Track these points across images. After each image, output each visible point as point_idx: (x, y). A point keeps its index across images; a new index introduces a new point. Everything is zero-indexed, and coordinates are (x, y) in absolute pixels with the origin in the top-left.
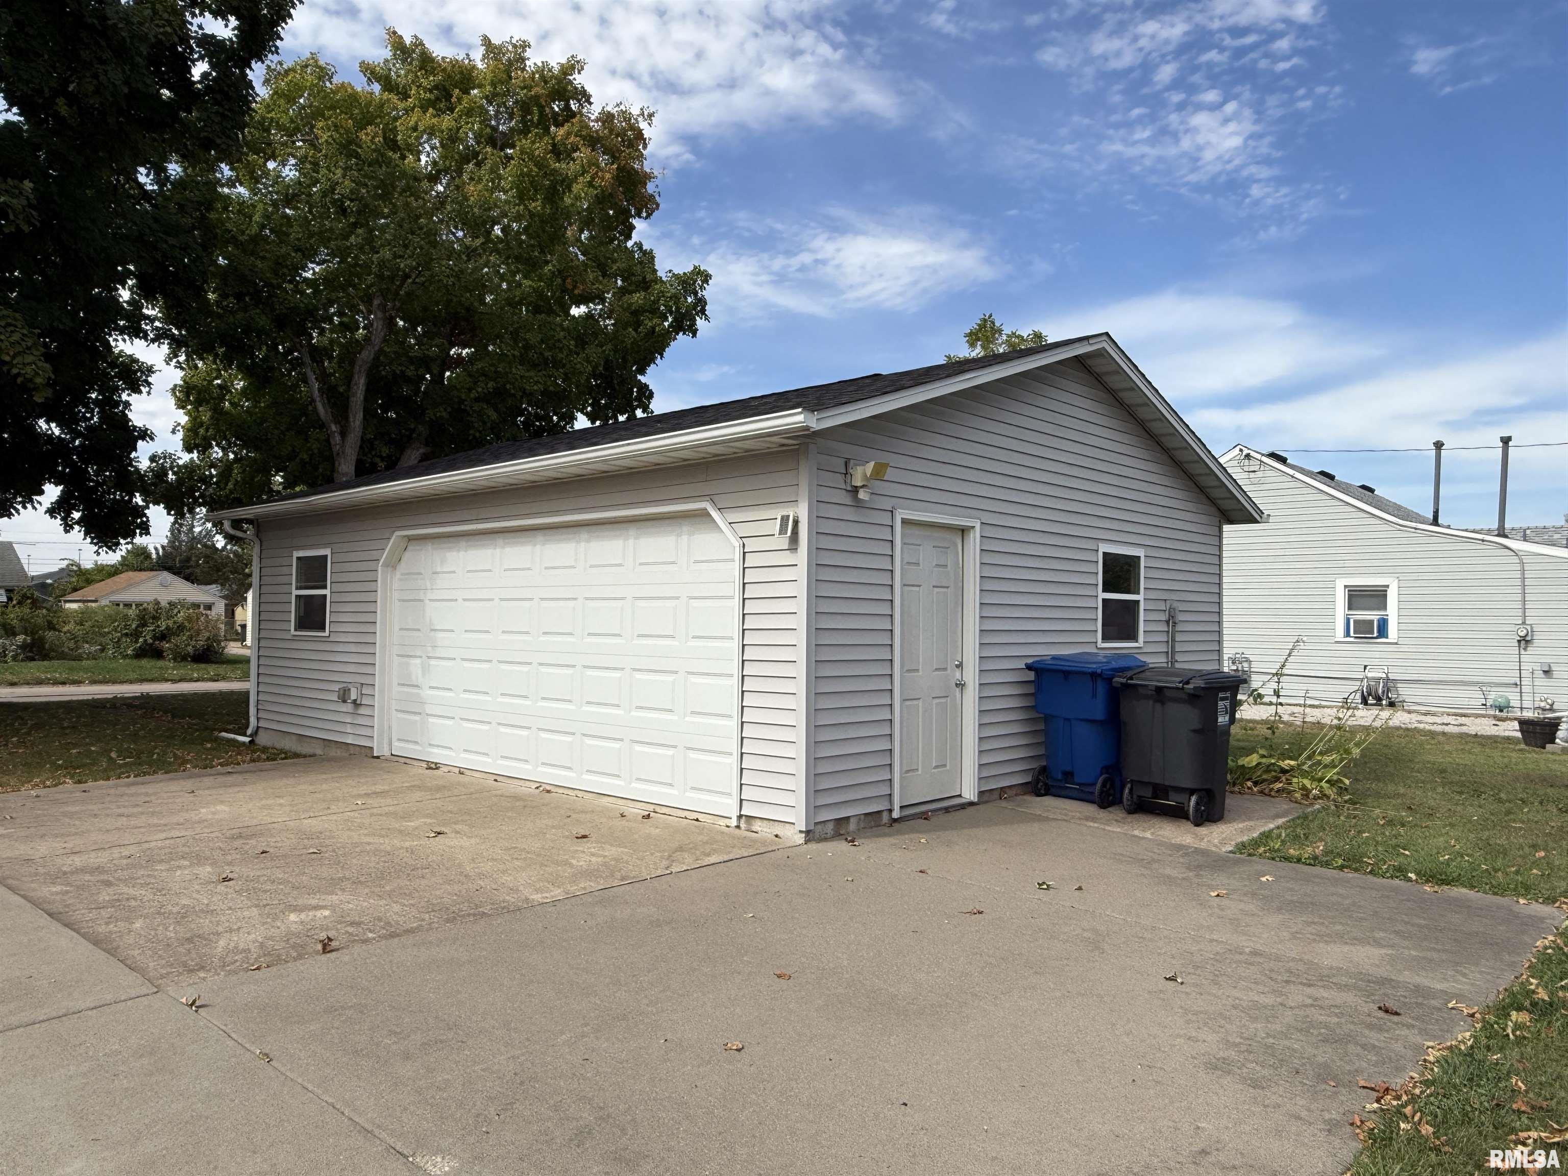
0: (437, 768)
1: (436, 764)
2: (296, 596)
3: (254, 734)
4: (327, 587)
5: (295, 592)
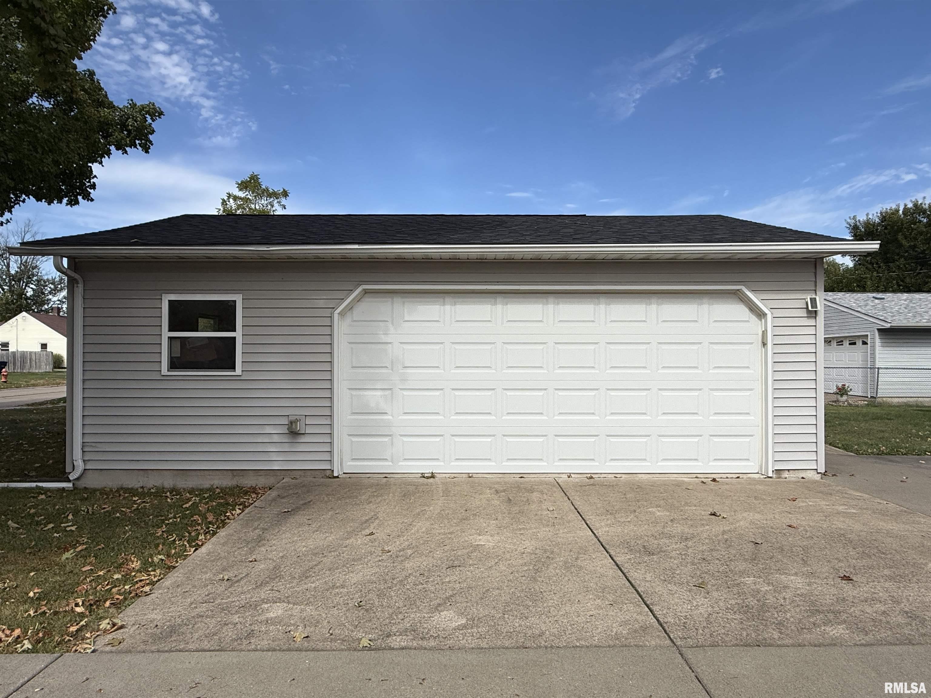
2: (168, 338)
3: (78, 479)
4: (234, 330)
5: (166, 334)
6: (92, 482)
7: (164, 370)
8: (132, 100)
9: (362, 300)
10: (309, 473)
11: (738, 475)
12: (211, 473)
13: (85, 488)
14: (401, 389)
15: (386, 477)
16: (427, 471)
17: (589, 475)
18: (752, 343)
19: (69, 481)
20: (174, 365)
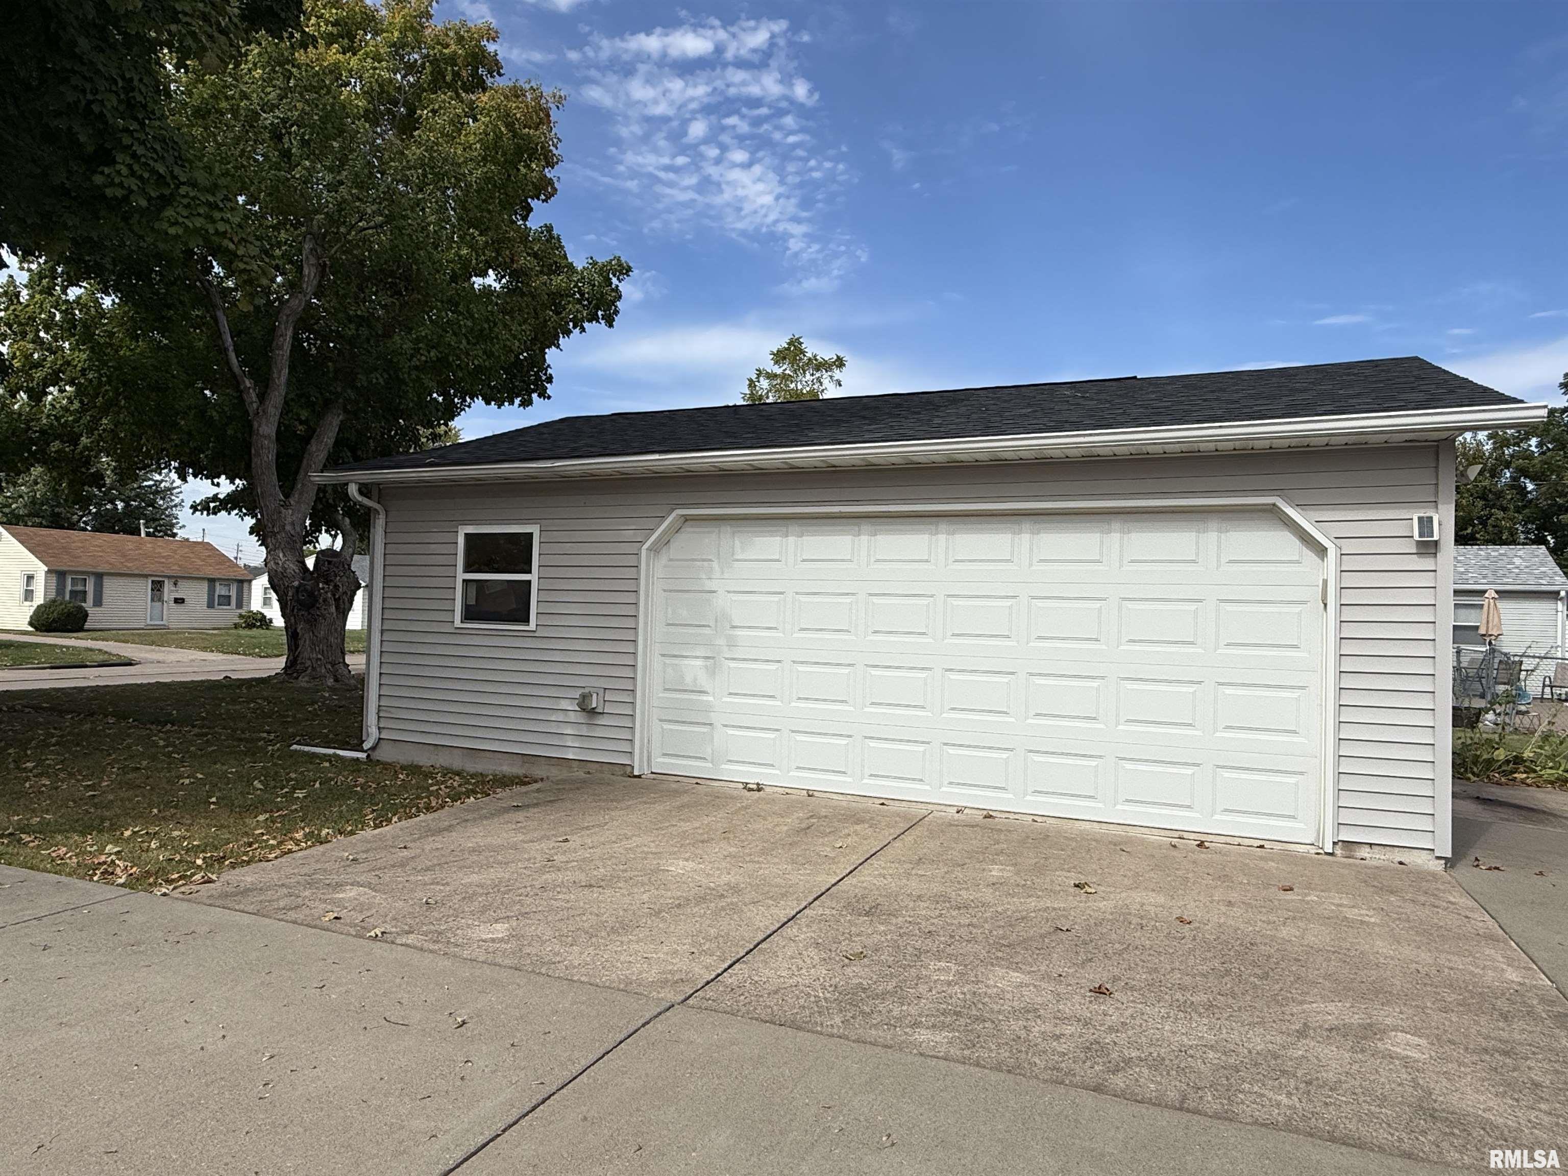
0: (759, 790)
1: (758, 784)
2: (464, 581)
3: (373, 748)
4: (530, 572)
5: (461, 576)
6: (385, 754)
7: (458, 623)
8: (592, 258)
9: (682, 530)
10: (606, 767)
11: (1261, 843)
12: (500, 755)
13: (378, 761)
14: (726, 659)
15: (697, 783)
16: (752, 781)
17: (985, 813)
18: (1305, 602)
19: (363, 751)
20: (470, 614)
